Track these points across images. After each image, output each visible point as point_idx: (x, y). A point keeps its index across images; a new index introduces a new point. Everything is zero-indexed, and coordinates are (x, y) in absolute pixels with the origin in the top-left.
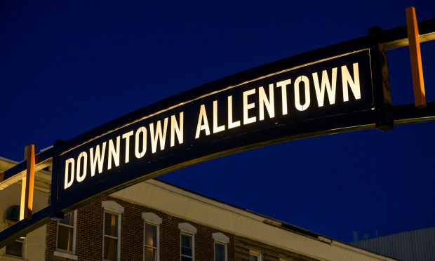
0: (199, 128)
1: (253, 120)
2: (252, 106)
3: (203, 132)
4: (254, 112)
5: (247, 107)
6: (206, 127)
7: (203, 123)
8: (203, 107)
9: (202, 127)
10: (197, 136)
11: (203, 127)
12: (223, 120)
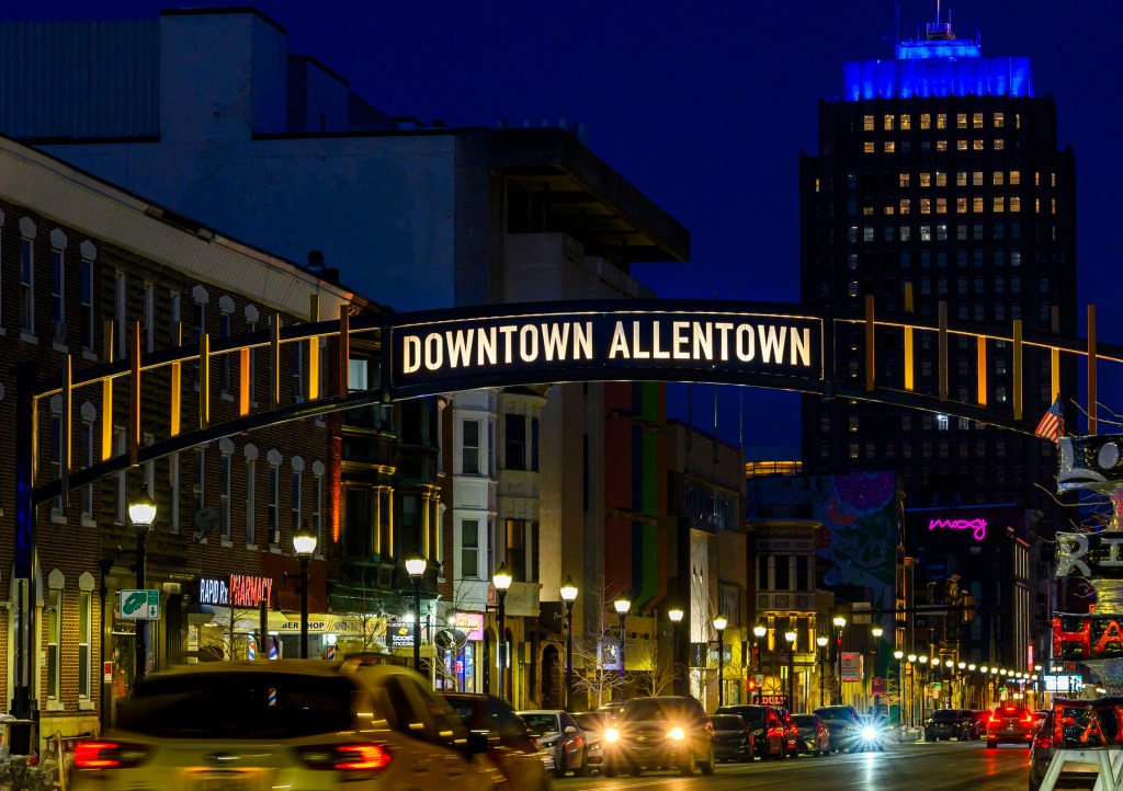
0: (614, 348)
1: (686, 356)
2: (685, 340)
3: (619, 353)
4: (687, 348)
5: (678, 340)
6: (624, 348)
7: (619, 343)
8: (619, 325)
9: (618, 346)
10: (612, 355)
11: (620, 348)
12: (646, 344)
